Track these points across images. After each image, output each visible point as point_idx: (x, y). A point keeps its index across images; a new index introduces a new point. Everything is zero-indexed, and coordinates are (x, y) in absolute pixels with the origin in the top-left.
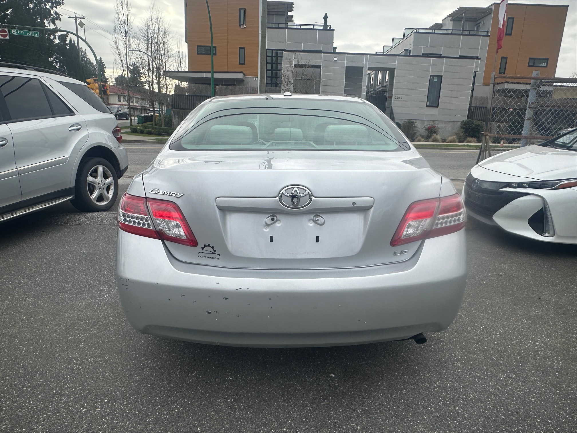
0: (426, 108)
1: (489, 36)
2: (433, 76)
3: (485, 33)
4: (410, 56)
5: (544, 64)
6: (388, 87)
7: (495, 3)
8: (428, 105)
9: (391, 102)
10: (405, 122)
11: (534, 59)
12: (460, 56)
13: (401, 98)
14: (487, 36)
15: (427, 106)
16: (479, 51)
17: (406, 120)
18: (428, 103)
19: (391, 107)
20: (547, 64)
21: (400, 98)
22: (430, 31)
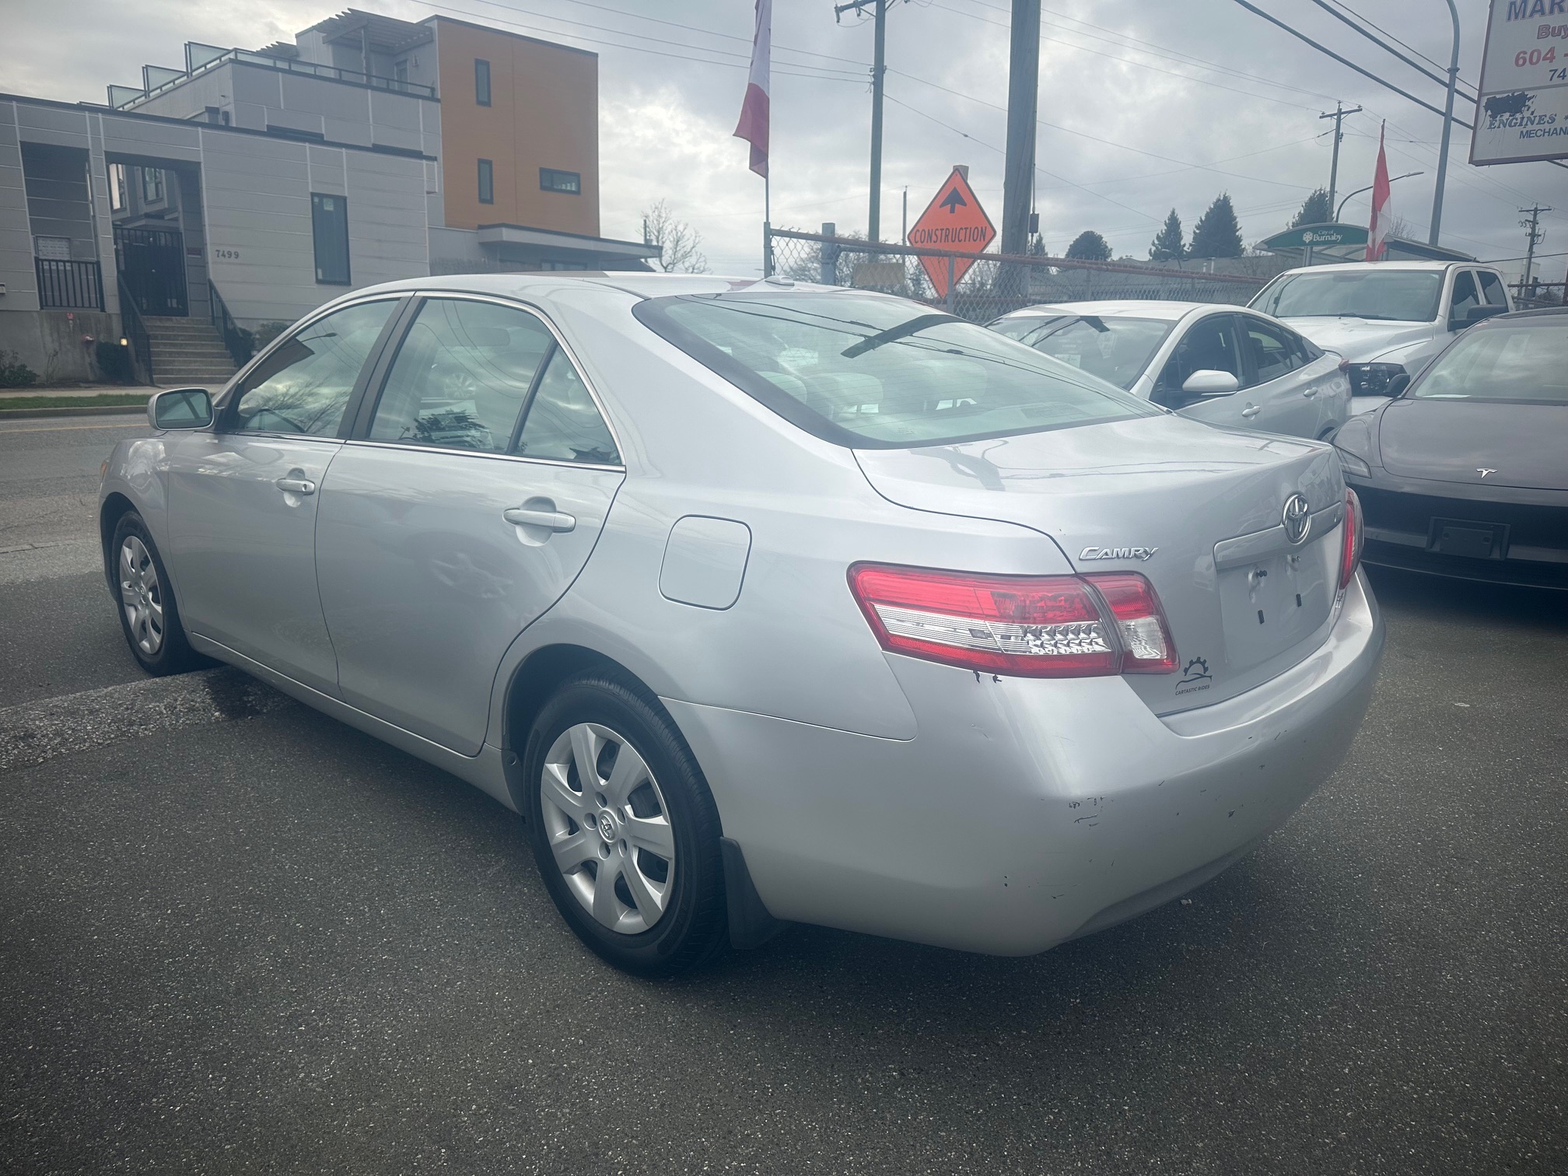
0: (316, 286)
1: (438, 101)
2: (321, 196)
3: (427, 92)
4: (227, 128)
5: (571, 186)
6: (181, 219)
7: (437, 17)
8: (320, 277)
9: (204, 266)
10: (263, 325)
11: (552, 172)
12: (374, 145)
13: (237, 256)
14: (433, 98)
15: (319, 281)
16: (422, 136)
17: (265, 322)
18: (320, 272)
19: (210, 281)
20: (579, 186)
21: (233, 256)
22: (269, 62)
